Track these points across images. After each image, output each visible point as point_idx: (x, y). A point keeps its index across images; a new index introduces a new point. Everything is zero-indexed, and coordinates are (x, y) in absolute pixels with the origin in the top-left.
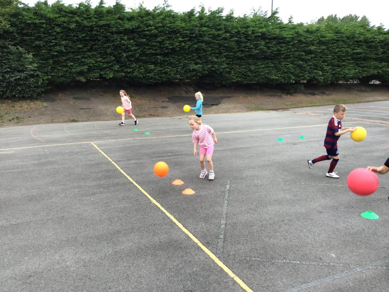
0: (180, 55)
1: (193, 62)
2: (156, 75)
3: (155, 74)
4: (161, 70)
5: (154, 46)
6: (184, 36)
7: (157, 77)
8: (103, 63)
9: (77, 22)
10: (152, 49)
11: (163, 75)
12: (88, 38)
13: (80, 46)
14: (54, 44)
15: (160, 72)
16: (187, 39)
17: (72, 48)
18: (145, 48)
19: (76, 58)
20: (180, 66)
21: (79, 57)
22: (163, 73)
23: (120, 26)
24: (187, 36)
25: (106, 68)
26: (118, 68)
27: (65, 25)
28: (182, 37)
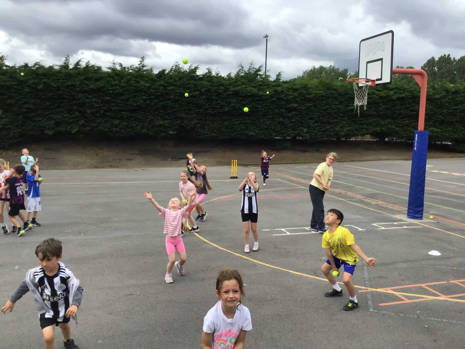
0: (147, 111)
1: (160, 118)
2: (123, 129)
3: (121, 128)
5: (119, 103)
6: (150, 94)
7: (123, 131)
8: (70, 118)
9: (45, 83)
10: (118, 106)
11: (129, 130)
12: (55, 97)
13: (48, 104)
14: (23, 102)
15: (126, 126)
16: (152, 97)
17: (41, 106)
18: (111, 105)
19: (44, 114)
20: (147, 121)
21: (47, 113)
22: (130, 128)
23: (86, 86)
24: (153, 95)
25: (72, 122)
26: (82, 123)
27: (34, 86)
28: (147, 95)
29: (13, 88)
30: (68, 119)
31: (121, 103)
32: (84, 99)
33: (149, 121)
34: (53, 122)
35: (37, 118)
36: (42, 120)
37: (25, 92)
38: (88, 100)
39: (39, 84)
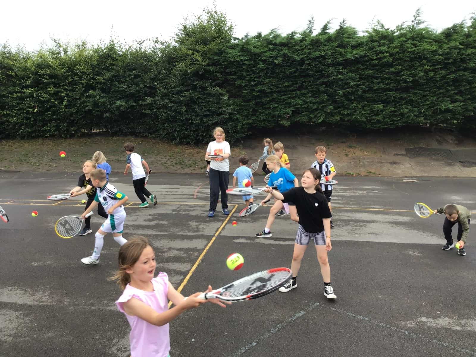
0: (426, 89)
1: (447, 99)
2: (387, 118)
3: (385, 116)
4: (395, 111)
5: (386, 79)
6: (435, 62)
7: (387, 120)
8: (314, 104)
9: (285, 55)
10: (383, 83)
11: (398, 118)
12: (297, 74)
13: (286, 84)
14: (256, 83)
15: (393, 113)
16: (439, 66)
17: (277, 87)
18: (372, 82)
19: (281, 99)
20: (426, 105)
21: (285, 97)
22: (398, 115)
23: (339, 56)
24: (439, 63)
25: (317, 109)
26: (330, 109)
27: (270, 60)
28: (430, 64)
29: (245, 64)
30: (311, 105)
31: (389, 78)
32: (336, 76)
33: (429, 104)
34: (292, 109)
35: (272, 105)
36: (278, 107)
37: (259, 68)
38: (342, 77)
39: (277, 57)
